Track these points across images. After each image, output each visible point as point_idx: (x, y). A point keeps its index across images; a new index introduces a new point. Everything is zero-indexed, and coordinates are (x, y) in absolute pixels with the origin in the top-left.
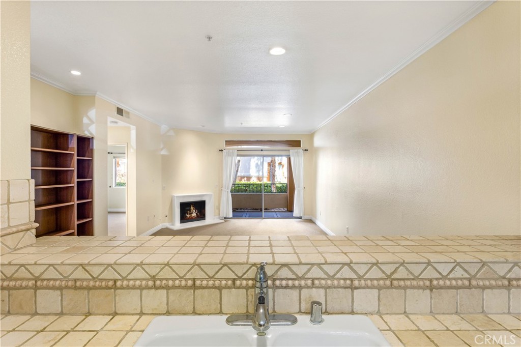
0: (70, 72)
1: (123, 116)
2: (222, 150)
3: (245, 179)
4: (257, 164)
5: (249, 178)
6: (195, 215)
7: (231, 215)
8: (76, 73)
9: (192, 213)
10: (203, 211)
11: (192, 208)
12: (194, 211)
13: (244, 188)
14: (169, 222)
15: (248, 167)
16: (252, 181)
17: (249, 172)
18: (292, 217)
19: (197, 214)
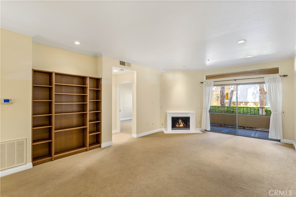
0: (74, 43)
1: (125, 65)
2: (202, 83)
3: (244, 103)
4: (254, 93)
5: (246, 103)
6: (182, 125)
7: (209, 128)
8: (77, 43)
9: (180, 124)
10: (188, 123)
11: (180, 121)
12: (182, 123)
13: (231, 110)
14: (164, 128)
15: (245, 95)
16: (249, 105)
17: (247, 99)
18: (267, 138)
19: (184, 125)
